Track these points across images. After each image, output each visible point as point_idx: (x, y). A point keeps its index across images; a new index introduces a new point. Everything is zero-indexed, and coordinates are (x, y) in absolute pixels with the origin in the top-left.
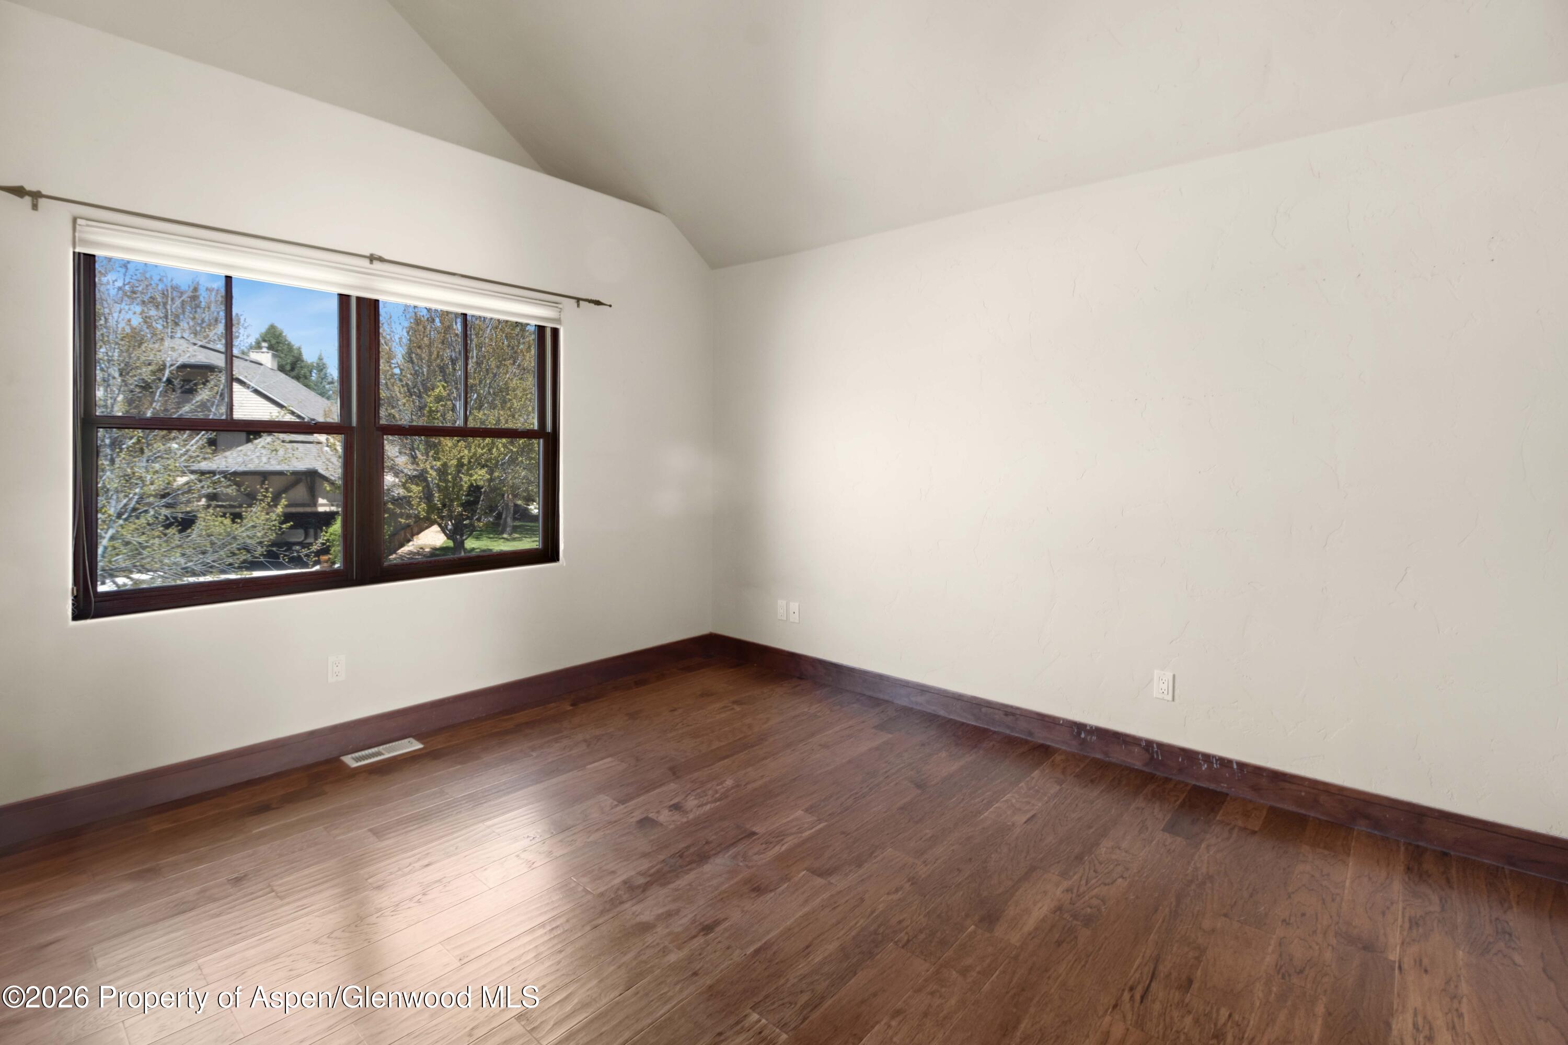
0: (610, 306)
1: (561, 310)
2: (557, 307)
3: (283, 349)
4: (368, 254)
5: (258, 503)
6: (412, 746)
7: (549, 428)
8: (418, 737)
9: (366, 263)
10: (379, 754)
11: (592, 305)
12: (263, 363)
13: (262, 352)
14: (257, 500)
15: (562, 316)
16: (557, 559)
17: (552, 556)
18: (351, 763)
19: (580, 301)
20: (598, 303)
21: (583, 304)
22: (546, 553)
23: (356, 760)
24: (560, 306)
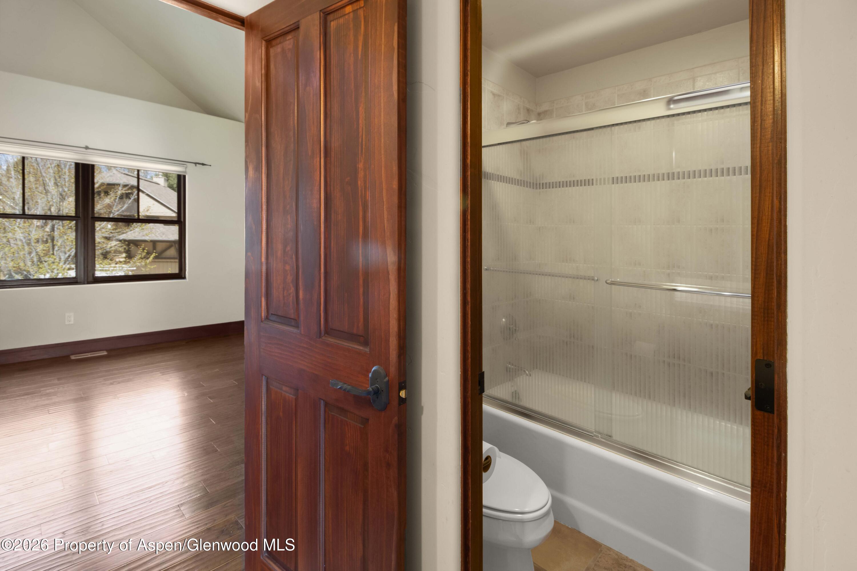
0: (210, 166)
1: (186, 168)
2: (183, 166)
3: (172, 176)
4: (84, 146)
5: (138, 255)
6: (105, 353)
8: (107, 350)
9: (84, 150)
10: (88, 355)
11: (201, 165)
12: (159, 183)
13: (160, 178)
14: (137, 253)
15: (187, 170)
16: (184, 278)
17: (183, 276)
18: (73, 357)
19: (196, 164)
20: (203, 164)
21: (197, 165)
22: (180, 275)
23: (75, 357)
24: (185, 166)
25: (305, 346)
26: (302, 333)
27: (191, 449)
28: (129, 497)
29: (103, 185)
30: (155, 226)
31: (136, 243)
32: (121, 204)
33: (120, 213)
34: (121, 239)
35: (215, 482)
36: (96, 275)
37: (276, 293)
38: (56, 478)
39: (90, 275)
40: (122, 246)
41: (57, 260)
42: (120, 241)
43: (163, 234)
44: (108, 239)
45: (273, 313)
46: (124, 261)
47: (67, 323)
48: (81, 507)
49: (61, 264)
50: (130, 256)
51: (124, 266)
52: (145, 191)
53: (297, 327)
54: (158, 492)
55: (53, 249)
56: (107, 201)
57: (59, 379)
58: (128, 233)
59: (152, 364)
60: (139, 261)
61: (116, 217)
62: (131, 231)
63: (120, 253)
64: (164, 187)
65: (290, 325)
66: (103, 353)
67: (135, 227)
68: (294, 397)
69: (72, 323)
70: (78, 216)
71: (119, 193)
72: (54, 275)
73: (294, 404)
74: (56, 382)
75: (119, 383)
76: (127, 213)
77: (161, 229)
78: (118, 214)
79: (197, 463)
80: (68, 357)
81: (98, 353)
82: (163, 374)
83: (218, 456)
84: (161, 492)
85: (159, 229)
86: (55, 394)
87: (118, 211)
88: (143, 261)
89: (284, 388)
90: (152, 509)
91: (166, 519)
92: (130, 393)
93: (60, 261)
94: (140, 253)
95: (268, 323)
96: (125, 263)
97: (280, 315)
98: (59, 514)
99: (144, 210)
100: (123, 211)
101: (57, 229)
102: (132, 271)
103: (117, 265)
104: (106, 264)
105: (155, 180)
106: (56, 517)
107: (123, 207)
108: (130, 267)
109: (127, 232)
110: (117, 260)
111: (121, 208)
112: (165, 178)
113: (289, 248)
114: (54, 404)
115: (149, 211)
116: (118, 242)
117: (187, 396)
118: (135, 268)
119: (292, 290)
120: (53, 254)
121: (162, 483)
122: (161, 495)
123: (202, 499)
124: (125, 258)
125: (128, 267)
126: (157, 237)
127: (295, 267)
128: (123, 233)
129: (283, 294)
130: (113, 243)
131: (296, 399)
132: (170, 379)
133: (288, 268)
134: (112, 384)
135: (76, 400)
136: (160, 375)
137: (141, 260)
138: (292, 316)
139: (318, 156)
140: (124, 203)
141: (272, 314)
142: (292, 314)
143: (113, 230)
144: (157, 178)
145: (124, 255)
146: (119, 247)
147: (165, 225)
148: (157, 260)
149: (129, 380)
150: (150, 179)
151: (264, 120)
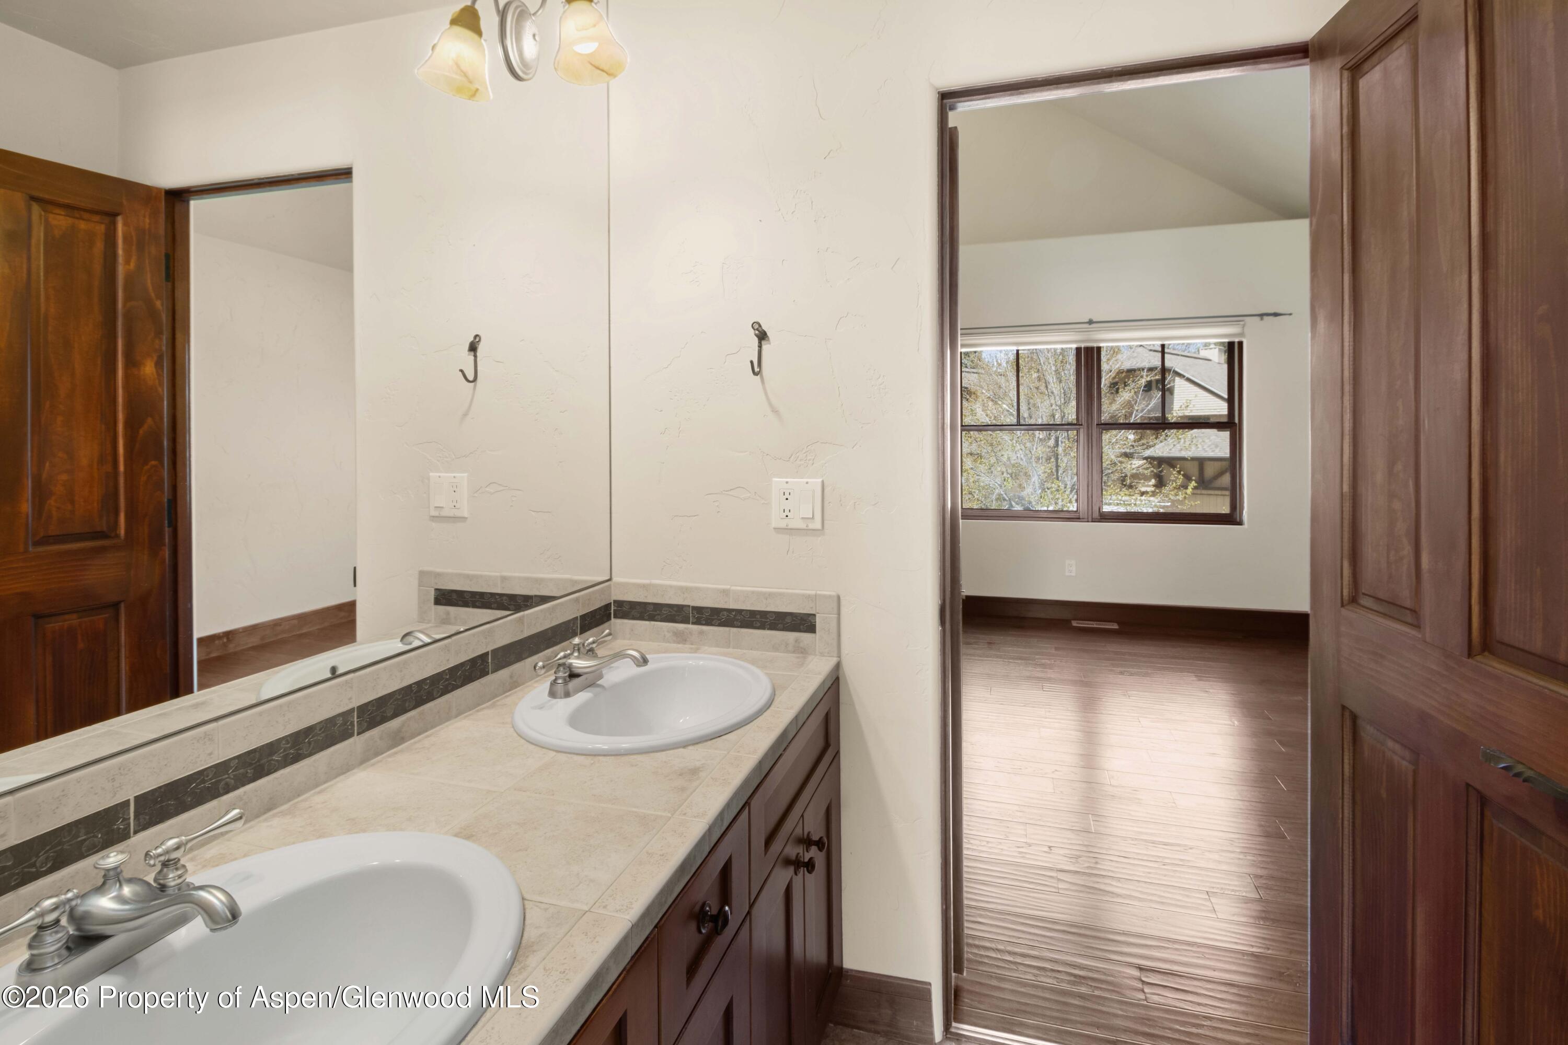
1: (1244, 326)
2: (1239, 324)
4: (1087, 320)
5: (1172, 482)
6: (1115, 626)
7: (1237, 420)
8: (1119, 624)
9: (1087, 325)
10: (1093, 624)
11: (1273, 317)
12: (1211, 358)
13: (1211, 349)
14: (1171, 479)
15: (1246, 332)
16: (1240, 523)
17: (1238, 520)
18: (1075, 624)
19: (1262, 316)
20: (1276, 315)
21: (1265, 318)
22: (1231, 519)
23: (1077, 623)
24: (1241, 323)
25: (1434, 667)
26: (1428, 640)
27: (1236, 814)
28: (1133, 842)
29: (1122, 373)
30: (1203, 433)
31: (1170, 462)
32: (1146, 399)
33: (1145, 414)
34: (1146, 455)
35: (1276, 888)
36: (1104, 510)
37: (1372, 554)
38: (1046, 776)
39: (1096, 509)
40: (1147, 469)
41: (1062, 486)
42: (1146, 458)
43: (1217, 446)
44: (1128, 456)
45: (1366, 592)
46: (1152, 492)
47: (1067, 574)
48: (1073, 826)
49: (1068, 492)
50: (1161, 483)
51: (1152, 499)
52: (1185, 374)
53: (1417, 626)
54: (1177, 857)
55: (1057, 471)
56: (1125, 395)
57: (1056, 649)
58: (1157, 446)
59: (1183, 658)
60: (1172, 493)
61: (1139, 421)
62: (1161, 442)
63: (1147, 479)
64: (1219, 363)
65: (1402, 621)
66: (1113, 625)
67: (1167, 436)
68: (1411, 767)
69: (1073, 574)
70: (1080, 423)
71: (1143, 382)
72: (1058, 507)
73: (1410, 781)
74: (1053, 651)
75: (1132, 674)
76: (1156, 414)
77: (1213, 437)
78: (1142, 416)
79: (1246, 841)
80: (1068, 621)
81: (1104, 625)
82: (1200, 678)
83: (1287, 847)
84: (1182, 858)
85: (1209, 438)
86: (1050, 667)
87: (1142, 411)
88: (1180, 493)
89: (1390, 744)
90: (1165, 876)
91: (1187, 902)
92: (1146, 694)
93: (1065, 487)
94: (1175, 478)
95: (1358, 610)
96: (1154, 494)
97: (1382, 597)
98: (1047, 821)
99: (1181, 407)
100: (1149, 411)
101: (1062, 442)
102: (1163, 507)
103: (1143, 498)
104: (1126, 494)
105: (1204, 353)
106: (1043, 824)
107: (1149, 404)
108: (1159, 502)
109: (1155, 444)
110: (1143, 489)
111: (1147, 406)
112: (1221, 347)
113: (1399, 467)
114: (1049, 680)
115: (1188, 409)
116: (1145, 461)
117: (1237, 726)
118: (1169, 504)
119: (1407, 550)
120: (1058, 479)
121: (1185, 845)
122: (1181, 863)
123: (1249, 905)
124: (1154, 486)
125: (1156, 501)
126: (1206, 451)
127: (1413, 505)
128: (1150, 447)
129: (1388, 557)
130: (1137, 463)
131: (1415, 772)
132: (1211, 691)
133: (1397, 505)
134: (1122, 673)
135: (1074, 683)
136: (1195, 679)
137: (1176, 491)
138: (1408, 603)
139: (1465, 269)
140: (1150, 399)
141: (1364, 594)
142: (1405, 596)
143: (1135, 441)
144: (1206, 349)
145: (1153, 481)
146: (1144, 469)
147: (1218, 431)
148: (1198, 492)
149: (1146, 675)
150: (1195, 353)
151: (1348, 222)
